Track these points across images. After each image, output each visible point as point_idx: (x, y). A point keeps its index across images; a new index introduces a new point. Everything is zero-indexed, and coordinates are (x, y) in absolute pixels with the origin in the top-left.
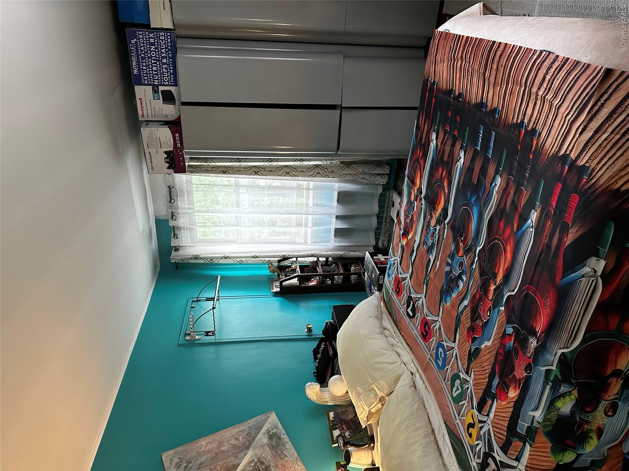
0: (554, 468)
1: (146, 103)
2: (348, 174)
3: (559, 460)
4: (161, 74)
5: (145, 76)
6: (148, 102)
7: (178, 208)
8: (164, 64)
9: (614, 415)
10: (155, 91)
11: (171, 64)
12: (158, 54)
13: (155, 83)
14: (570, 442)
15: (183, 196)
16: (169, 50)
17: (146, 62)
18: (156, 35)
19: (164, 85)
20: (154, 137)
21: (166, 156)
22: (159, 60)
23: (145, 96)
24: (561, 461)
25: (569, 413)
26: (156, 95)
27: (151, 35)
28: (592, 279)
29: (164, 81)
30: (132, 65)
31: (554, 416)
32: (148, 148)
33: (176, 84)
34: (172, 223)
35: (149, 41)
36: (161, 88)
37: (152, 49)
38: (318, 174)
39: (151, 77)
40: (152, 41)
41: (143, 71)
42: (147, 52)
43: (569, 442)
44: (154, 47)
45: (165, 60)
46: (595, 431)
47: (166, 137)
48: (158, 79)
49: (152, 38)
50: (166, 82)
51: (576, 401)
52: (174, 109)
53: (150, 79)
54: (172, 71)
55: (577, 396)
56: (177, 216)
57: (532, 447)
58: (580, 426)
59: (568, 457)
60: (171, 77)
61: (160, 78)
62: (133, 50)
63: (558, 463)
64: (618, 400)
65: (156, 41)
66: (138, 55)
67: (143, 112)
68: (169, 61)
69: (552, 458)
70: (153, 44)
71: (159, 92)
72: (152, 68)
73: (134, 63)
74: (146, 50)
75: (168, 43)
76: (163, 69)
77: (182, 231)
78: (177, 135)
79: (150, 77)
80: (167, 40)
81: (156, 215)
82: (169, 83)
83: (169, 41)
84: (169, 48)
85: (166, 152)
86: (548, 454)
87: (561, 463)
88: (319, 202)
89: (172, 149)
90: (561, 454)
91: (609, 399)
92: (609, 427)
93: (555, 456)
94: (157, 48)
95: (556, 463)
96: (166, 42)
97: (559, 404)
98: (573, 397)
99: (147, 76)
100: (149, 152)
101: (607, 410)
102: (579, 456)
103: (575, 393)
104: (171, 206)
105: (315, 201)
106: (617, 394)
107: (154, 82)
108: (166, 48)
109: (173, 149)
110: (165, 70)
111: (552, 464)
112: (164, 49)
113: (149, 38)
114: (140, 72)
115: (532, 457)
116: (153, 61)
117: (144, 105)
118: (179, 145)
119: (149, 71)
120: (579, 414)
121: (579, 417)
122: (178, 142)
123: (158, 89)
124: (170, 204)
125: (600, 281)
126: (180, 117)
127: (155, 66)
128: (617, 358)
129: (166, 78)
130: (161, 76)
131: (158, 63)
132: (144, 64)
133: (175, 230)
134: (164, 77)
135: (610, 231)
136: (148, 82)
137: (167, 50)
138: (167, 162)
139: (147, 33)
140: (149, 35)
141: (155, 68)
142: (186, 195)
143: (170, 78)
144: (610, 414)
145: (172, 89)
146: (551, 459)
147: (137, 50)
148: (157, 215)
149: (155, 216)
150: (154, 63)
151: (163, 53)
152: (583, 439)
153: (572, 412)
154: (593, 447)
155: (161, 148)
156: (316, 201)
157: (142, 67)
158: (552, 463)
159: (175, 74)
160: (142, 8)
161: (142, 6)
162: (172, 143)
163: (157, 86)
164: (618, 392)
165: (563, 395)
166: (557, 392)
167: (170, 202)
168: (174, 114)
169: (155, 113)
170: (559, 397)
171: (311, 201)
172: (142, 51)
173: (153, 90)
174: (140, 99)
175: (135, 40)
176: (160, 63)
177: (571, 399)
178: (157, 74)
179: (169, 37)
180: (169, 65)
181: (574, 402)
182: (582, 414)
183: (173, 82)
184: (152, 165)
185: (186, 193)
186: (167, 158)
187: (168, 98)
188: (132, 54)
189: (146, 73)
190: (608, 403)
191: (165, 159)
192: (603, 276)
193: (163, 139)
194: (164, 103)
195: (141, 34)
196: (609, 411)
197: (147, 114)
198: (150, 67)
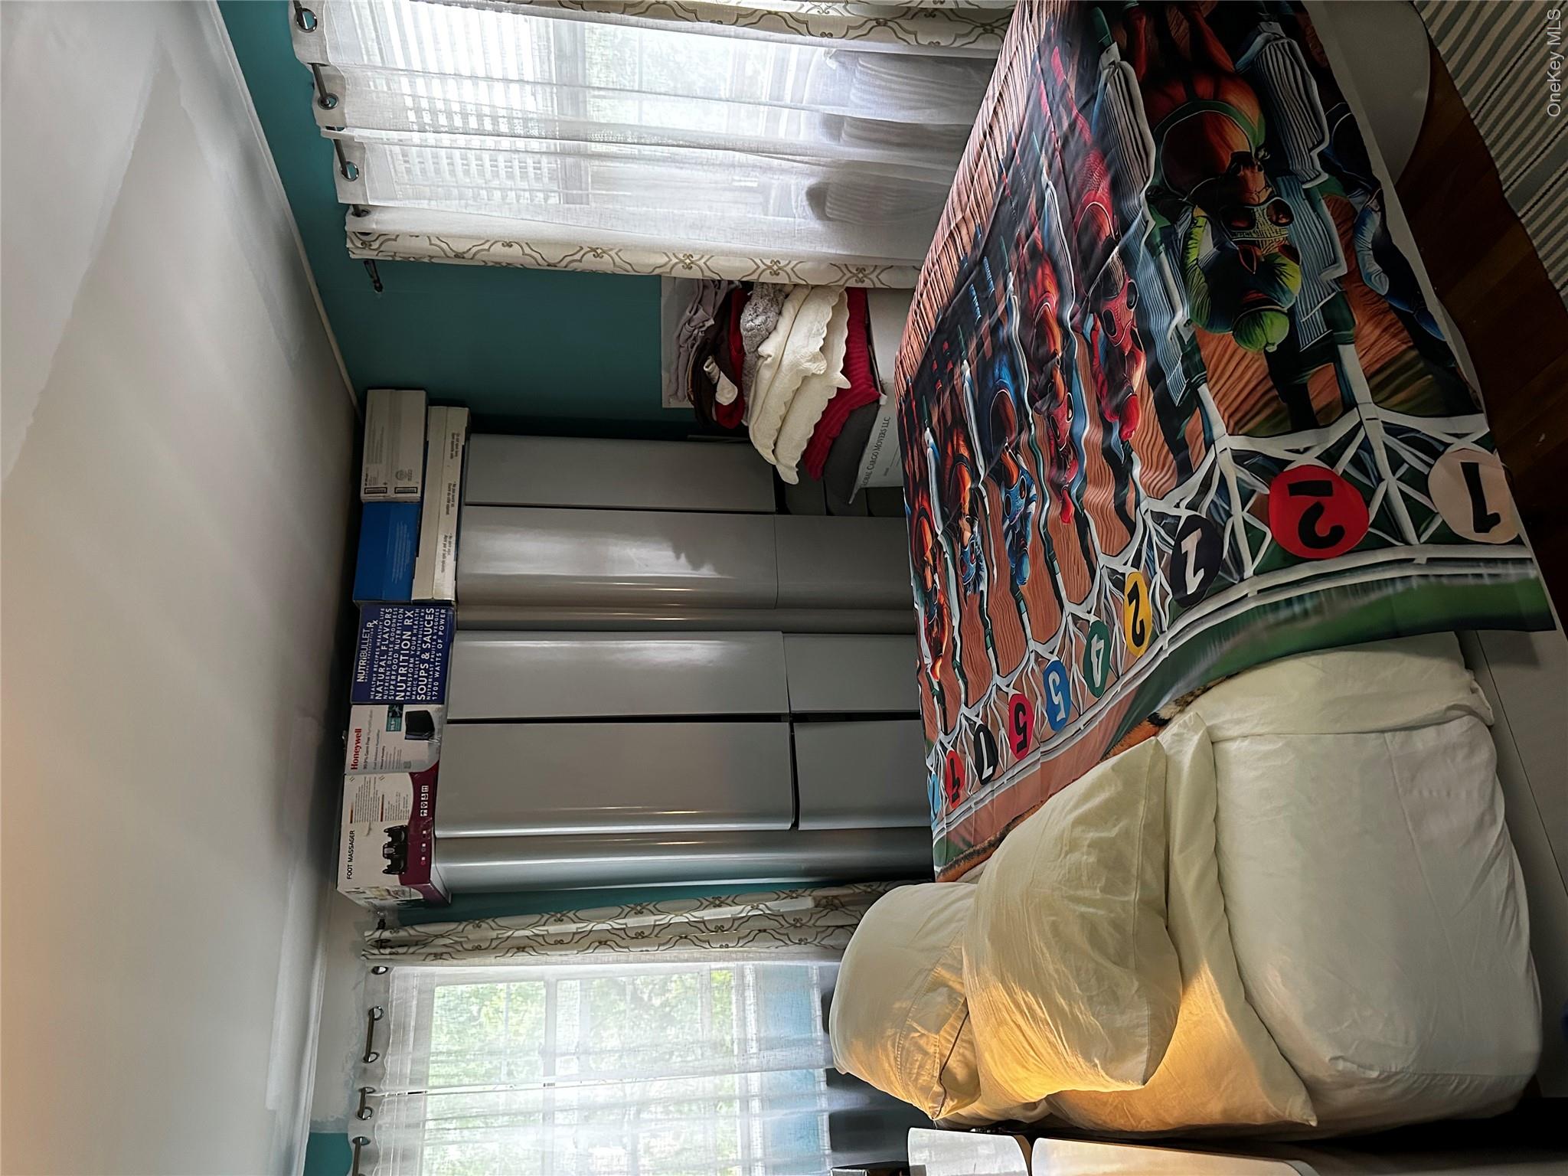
0: (1267, 371)
1: (369, 739)
2: (838, 927)
3: (1264, 344)
4: (414, 679)
5: (380, 685)
6: (373, 736)
7: (384, 1074)
8: (423, 661)
9: (1292, 219)
10: (394, 714)
11: (438, 662)
12: (416, 645)
13: (397, 698)
14: (1255, 295)
15: (404, 1042)
16: (439, 637)
17: (387, 660)
18: (419, 613)
19: (416, 702)
20: (372, 795)
21: (390, 839)
22: (414, 656)
23: (370, 724)
24: (1268, 344)
25: (1215, 250)
26: (393, 722)
27: (409, 614)
28: (1116, 74)
29: (418, 693)
30: (358, 665)
31: (1198, 279)
32: (351, 822)
33: (441, 699)
34: (356, 1130)
35: (403, 623)
36: (407, 708)
37: (404, 637)
38: (761, 934)
39: (392, 687)
40: (408, 622)
41: (377, 677)
42: (394, 643)
43: (1253, 296)
44: (410, 633)
45: (428, 654)
46: (1280, 254)
47: (398, 795)
48: (405, 691)
49: (409, 618)
50: (420, 694)
51: (1211, 223)
52: (427, 750)
53: (389, 690)
54: (437, 675)
55: (1204, 214)
56: (375, 1109)
57: (1208, 379)
58: (1249, 256)
59: (1276, 331)
60: (433, 686)
61: (409, 689)
62: (366, 639)
63: (1266, 352)
64: (1277, 196)
65: (416, 622)
66: (374, 647)
67: (356, 758)
68: (436, 656)
69: (1252, 351)
70: (410, 628)
71: (401, 716)
72: (397, 671)
73: (362, 663)
74: (392, 639)
75: (439, 625)
76: (419, 671)
77: (380, 1166)
78: (425, 789)
79: (389, 687)
80: (439, 622)
81: (314, 1119)
82: (426, 696)
83: (442, 622)
84: (440, 633)
85: (391, 832)
86: (1238, 351)
87: (1272, 349)
88: (773, 1033)
89: (405, 823)
90: (1258, 331)
91: (1262, 201)
92: (1299, 238)
93: (1250, 342)
94: (416, 635)
95: (1263, 355)
96: (436, 624)
97: (1193, 256)
98: (1201, 221)
99: (383, 685)
100: (352, 832)
101: (1274, 218)
102: (1291, 314)
103: (1199, 212)
104: (365, 1070)
105: (763, 1030)
106: (1267, 186)
107: (395, 696)
108: (433, 634)
109: (409, 823)
110: (423, 673)
111: (1257, 364)
112: (428, 635)
113: (404, 619)
114: (370, 679)
115: (1220, 395)
116: (402, 658)
117: (363, 744)
118: (426, 811)
119: (391, 675)
120: (1231, 239)
121: (1234, 242)
122: (425, 805)
123: (401, 709)
124: (364, 1065)
125: (1125, 64)
126: (436, 767)
127: (404, 667)
128: (1223, 138)
129: (422, 688)
130: (412, 684)
131: (412, 660)
132: (383, 663)
133: (360, 1162)
134: (418, 685)
135: (1099, 15)
136: (382, 697)
137: (435, 637)
138: (388, 856)
139: (401, 611)
140: (404, 614)
141: (403, 671)
142: (412, 1040)
143: (432, 688)
144: (1284, 221)
145: (431, 709)
146: (1250, 356)
147: (375, 638)
148: (319, 1120)
149: (313, 1124)
150: (404, 661)
151: (426, 642)
152: (1270, 273)
153: (1219, 244)
154: (1299, 278)
155: (382, 820)
156: (766, 1031)
157: (378, 668)
158: (1257, 360)
159: (443, 680)
160: (401, 577)
161: (401, 573)
162: (410, 808)
163: (401, 705)
164: (1266, 182)
165: (1188, 236)
166: (1176, 241)
167: (366, 1060)
168: (427, 762)
169: (384, 758)
170: (1186, 248)
171: (752, 1030)
172: (384, 639)
173: (389, 712)
174: (358, 731)
175: (375, 622)
176: (415, 661)
177: (1200, 227)
178: (405, 682)
179: (444, 616)
180: (433, 663)
181: (1209, 227)
182: (1234, 234)
183: (435, 695)
184: (350, 864)
185: (412, 1034)
186: (389, 845)
187: (420, 727)
188: (363, 647)
189: (384, 680)
190: (1268, 208)
191: (384, 848)
192: (1124, 56)
193: (390, 799)
194: (408, 737)
195: (389, 613)
196: (1278, 219)
197: (365, 762)
198: (394, 667)
